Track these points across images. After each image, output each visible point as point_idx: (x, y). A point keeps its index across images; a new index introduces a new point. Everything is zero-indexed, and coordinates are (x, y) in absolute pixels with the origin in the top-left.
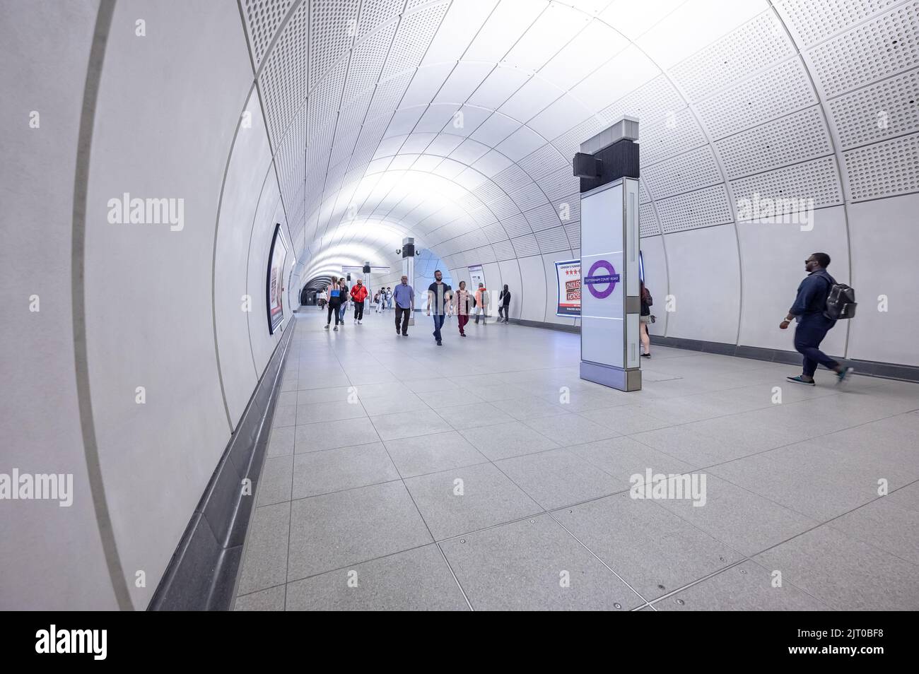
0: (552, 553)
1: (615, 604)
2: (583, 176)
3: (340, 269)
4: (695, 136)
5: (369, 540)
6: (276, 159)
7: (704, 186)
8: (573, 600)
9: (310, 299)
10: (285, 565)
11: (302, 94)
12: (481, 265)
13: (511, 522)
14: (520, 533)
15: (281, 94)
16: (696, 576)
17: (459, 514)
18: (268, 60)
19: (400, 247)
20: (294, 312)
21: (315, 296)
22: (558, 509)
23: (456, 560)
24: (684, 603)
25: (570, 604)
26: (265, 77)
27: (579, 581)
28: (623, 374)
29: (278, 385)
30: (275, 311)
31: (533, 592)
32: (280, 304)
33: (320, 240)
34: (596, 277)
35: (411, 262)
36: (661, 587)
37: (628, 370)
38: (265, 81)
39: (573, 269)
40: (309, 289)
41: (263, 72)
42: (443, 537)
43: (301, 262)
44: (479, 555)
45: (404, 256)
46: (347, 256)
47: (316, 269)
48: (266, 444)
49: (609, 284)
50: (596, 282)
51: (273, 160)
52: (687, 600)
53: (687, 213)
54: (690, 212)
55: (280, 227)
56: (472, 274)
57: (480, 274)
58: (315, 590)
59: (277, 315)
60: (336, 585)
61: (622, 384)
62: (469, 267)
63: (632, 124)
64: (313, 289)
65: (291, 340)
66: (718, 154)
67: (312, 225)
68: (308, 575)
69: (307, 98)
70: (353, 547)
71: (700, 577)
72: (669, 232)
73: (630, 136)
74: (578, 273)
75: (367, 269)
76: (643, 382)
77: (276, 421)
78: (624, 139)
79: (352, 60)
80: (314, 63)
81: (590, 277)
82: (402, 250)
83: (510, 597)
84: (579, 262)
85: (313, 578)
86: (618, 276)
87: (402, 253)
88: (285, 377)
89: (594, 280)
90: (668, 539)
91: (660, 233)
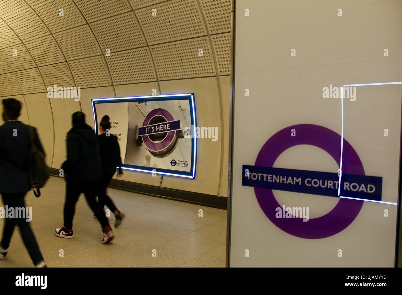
91: (214, 74)
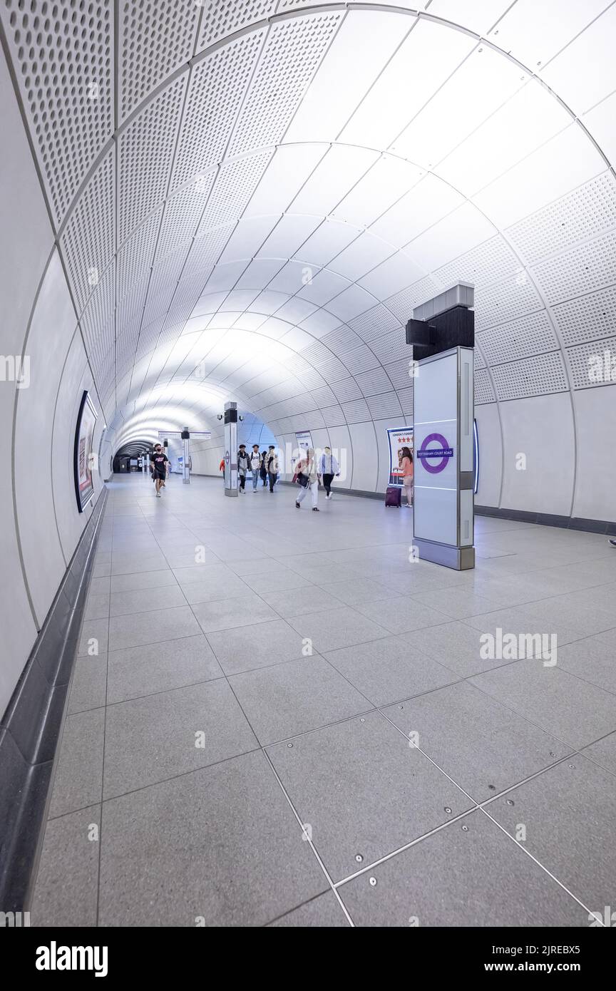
0: (383, 755)
1: (445, 808)
2: (415, 344)
3: (156, 434)
4: (531, 300)
5: (191, 749)
6: (81, 323)
7: (539, 352)
8: (403, 806)
9: (123, 466)
10: (100, 781)
11: (111, 252)
12: (309, 431)
13: (341, 721)
14: (350, 733)
15: (86, 254)
16: (526, 773)
17: (287, 715)
18: (70, 218)
19: (222, 411)
20: (106, 481)
21: (129, 462)
22: (389, 705)
23: (283, 767)
24: (513, 804)
25: (401, 811)
26: (67, 237)
27: (409, 784)
28: (456, 552)
29: (89, 570)
30: (84, 485)
31: (363, 799)
32: (90, 476)
33: (133, 402)
34: (429, 451)
35: (234, 429)
36: (491, 787)
37: (461, 548)
38: (68, 242)
39: (406, 437)
40: (121, 456)
41: (65, 232)
42: (269, 742)
43: (113, 427)
44: (308, 760)
45: (226, 422)
46: (164, 420)
47: (130, 434)
48: (77, 640)
49: (442, 458)
50: (429, 456)
51: (79, 324)
52: (517, 800)
53: (523, 380)
54: (526, 380)
55: (88, 394)
56: (300, 441)
57: (308, 441)
58: (133, 808)
59: (87, 490)
60: (156, 801)
61: (456, 563)
62: (296, 433)
63: (467, 290)
64: (127, 456)
65: (102, 515)
66: (554, 319)
67: (123, 388)
68: (125, 791)
69: (116, 255)
70: (173, 757)
71: (530, 774)
72: (504, 399)
73: (465, 303)
74: (411, 441)
75: (185, 435)
76: (476, 558)
77: (88, 613)
78: (458, 306)
79: (165, 212)
80: (123, 217)
81: (423, 450)
82: (223, 415)
83: (339, 806)
84: (412, 429)
85: (131, 795)
86: (452, 450)
87: (223, 419)
88: (97, 560)
89: (428, 454)
90: (499, 734)
91: (495, 401)
